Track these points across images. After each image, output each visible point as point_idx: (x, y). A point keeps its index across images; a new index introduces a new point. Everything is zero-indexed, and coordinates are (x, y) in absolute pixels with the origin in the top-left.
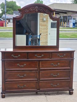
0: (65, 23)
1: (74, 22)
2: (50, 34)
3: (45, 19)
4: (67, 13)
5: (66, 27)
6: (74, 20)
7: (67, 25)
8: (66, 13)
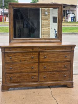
0: (64, 17)
1: (73, 16)
2: (52, 28)
3: (46, 13)
4: (66, 7)
5: (65, 21)
6: (73, 14)
7: (65, 20)
8: (64, 7)
